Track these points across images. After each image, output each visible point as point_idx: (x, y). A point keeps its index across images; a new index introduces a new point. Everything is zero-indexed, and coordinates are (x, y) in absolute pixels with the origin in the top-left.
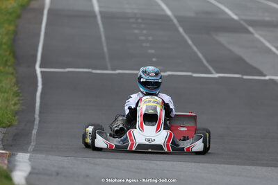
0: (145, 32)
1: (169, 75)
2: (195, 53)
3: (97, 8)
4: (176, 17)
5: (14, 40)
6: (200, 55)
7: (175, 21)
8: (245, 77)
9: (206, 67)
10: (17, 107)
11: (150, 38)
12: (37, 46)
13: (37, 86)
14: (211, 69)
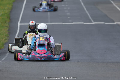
0: (67, 5)
1: (74, 24)
2: (87, 14)
5: (11, 12)
8: (106, 23)
10: (7, 41)
11: (69, 8)
13: (17, 31)
14: (92, 21)
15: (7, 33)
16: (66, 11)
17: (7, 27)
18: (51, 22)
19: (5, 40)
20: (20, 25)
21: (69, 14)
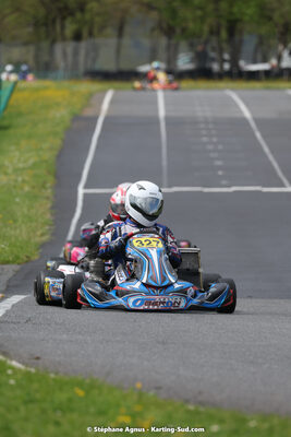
0: (215, 140)
1: (235, 192)
2: (270, 163)
3: (162, 113)
4: (256, 120)
5: (59, 156)
6: (276, 165)
7: (253, 124)
9: (280, 179)
10: (45, 238)
11: (220, 147)
12: (84, 162)
13: (74, 211)
14: (285, 181)
15: (48, 216)
16: (212, 155)
17: (47, 198)
18: (170, 186)
19: (42, 235)
20: (85, 195)
21: (219, 163)
